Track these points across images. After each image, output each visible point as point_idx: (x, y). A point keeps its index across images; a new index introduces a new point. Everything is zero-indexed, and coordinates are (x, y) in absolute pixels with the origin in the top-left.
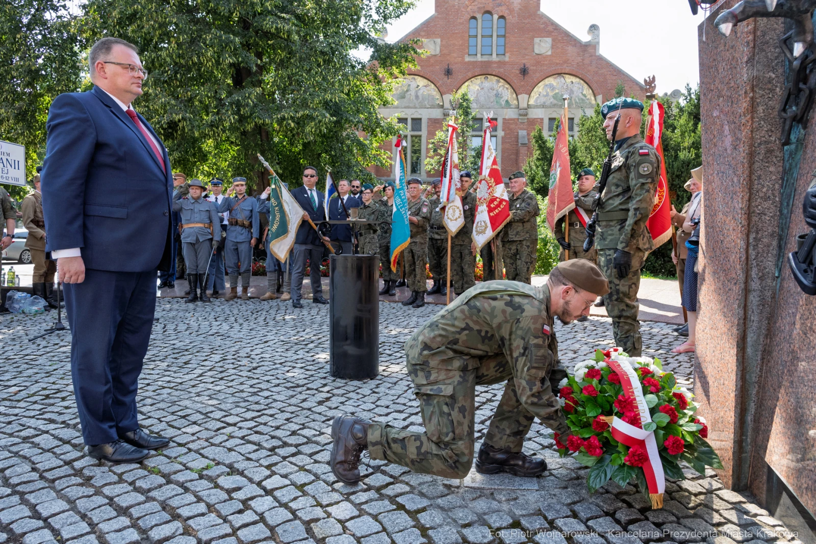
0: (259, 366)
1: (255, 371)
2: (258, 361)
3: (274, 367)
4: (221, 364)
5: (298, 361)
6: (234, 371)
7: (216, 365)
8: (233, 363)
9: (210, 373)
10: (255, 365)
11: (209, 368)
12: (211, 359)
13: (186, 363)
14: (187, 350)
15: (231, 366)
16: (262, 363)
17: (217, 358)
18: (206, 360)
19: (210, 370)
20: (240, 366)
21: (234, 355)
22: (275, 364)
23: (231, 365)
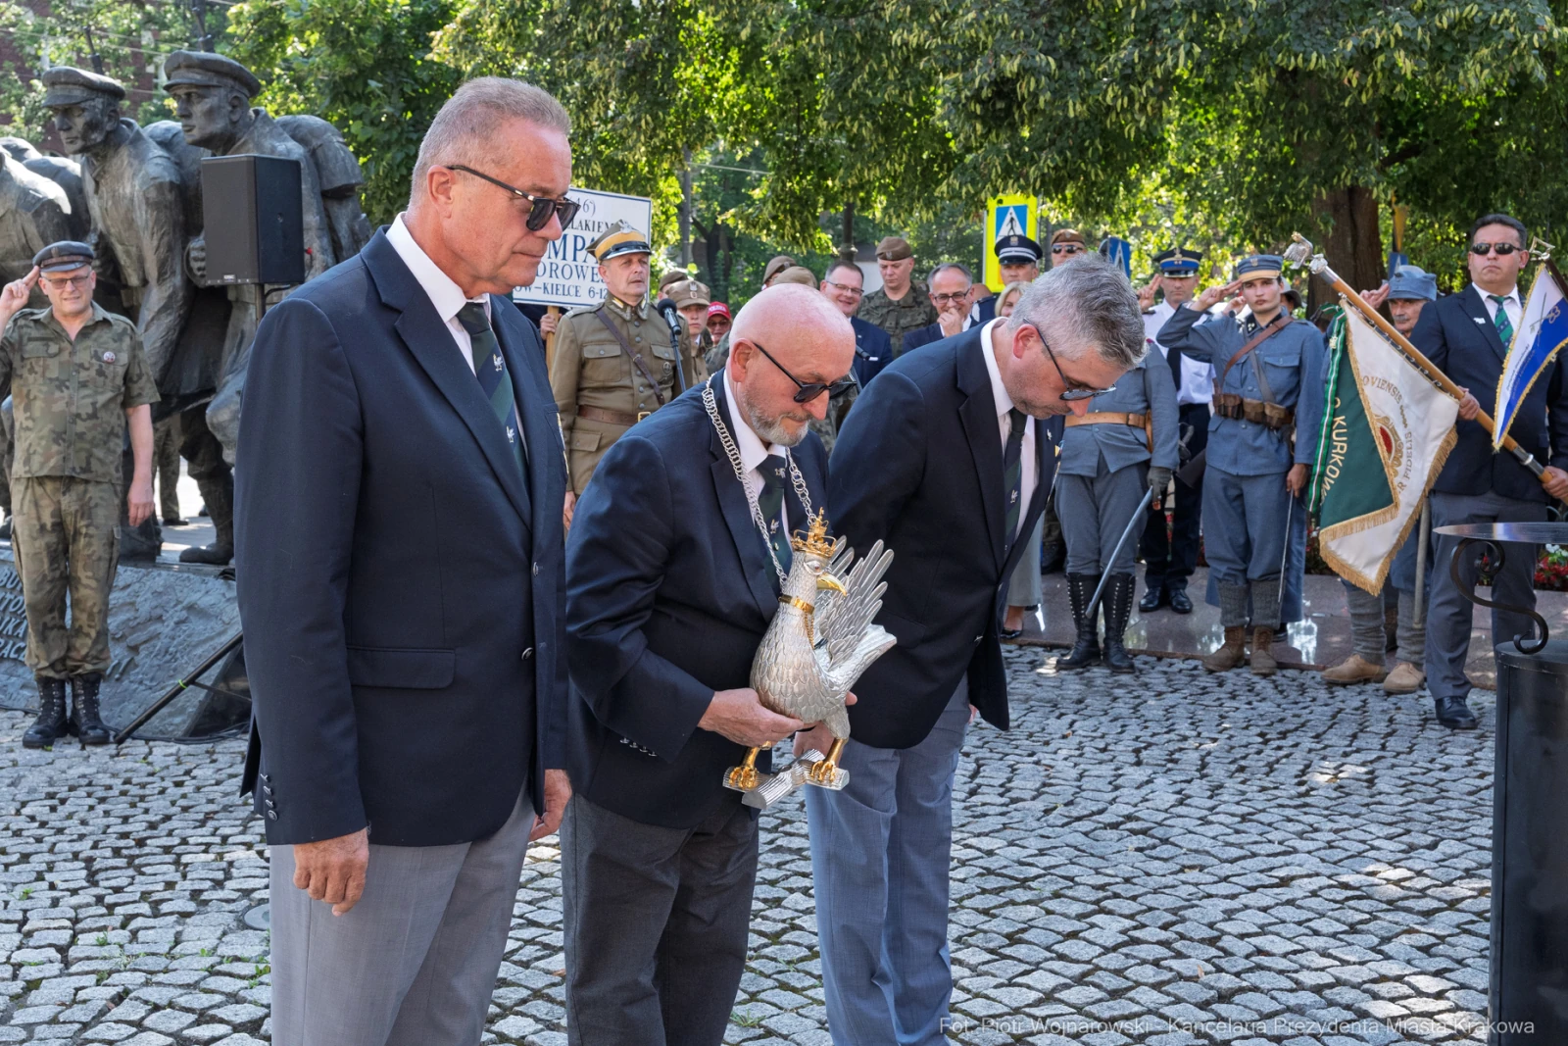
0: (1242, 990)
1: (1222, 1008)
2: (1243, 964)
3: (1292, 1000)
4: (1114, 961)
5: (1383, 989)
6: (1155, 995)
7: (1102, 962)
8: (1156, 963)
9: (1076, 995)
10: (1227, 981)
11: (1077, 969)
12: (1090, 934)
13: (1013, 939)
14: (1023, 883)
15: (1149, 974)
16: (1254, 978)
17: (1109, 929)
18: (1074, 935)
19: (1080, 980)
20: (1180, 977)
21: (1165, 927)
22: (1300, 986)
23: (1149, 970)
